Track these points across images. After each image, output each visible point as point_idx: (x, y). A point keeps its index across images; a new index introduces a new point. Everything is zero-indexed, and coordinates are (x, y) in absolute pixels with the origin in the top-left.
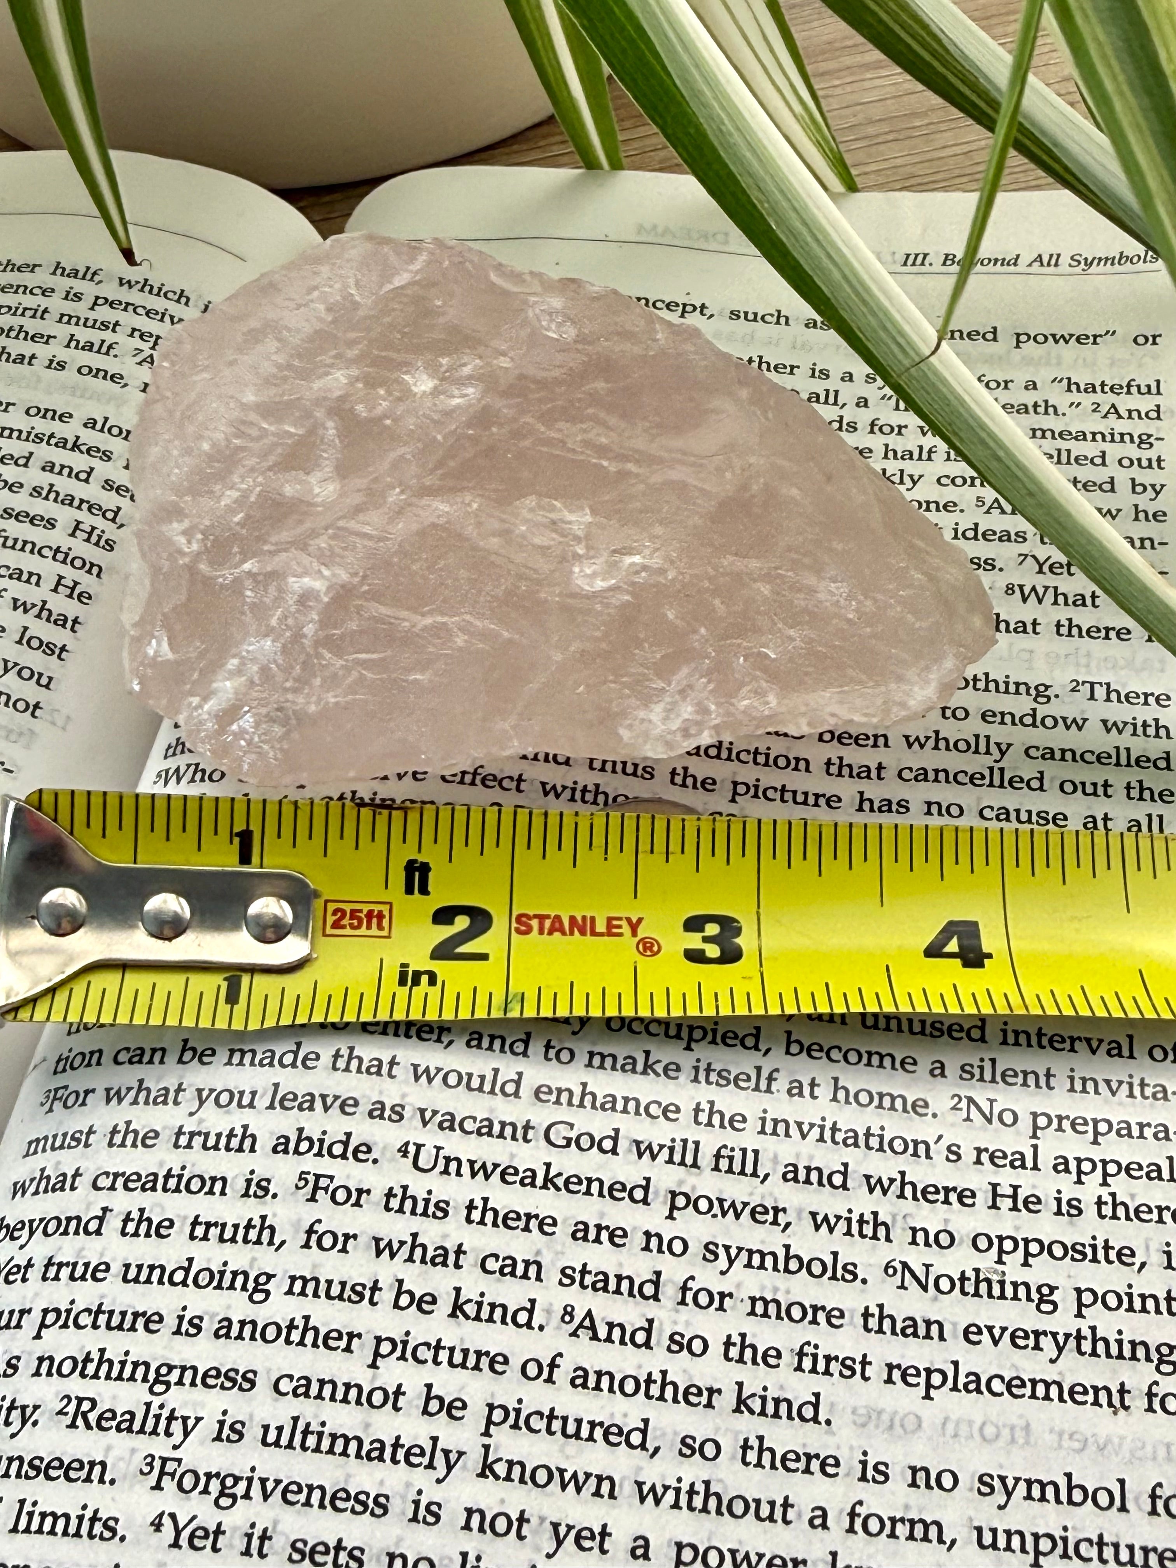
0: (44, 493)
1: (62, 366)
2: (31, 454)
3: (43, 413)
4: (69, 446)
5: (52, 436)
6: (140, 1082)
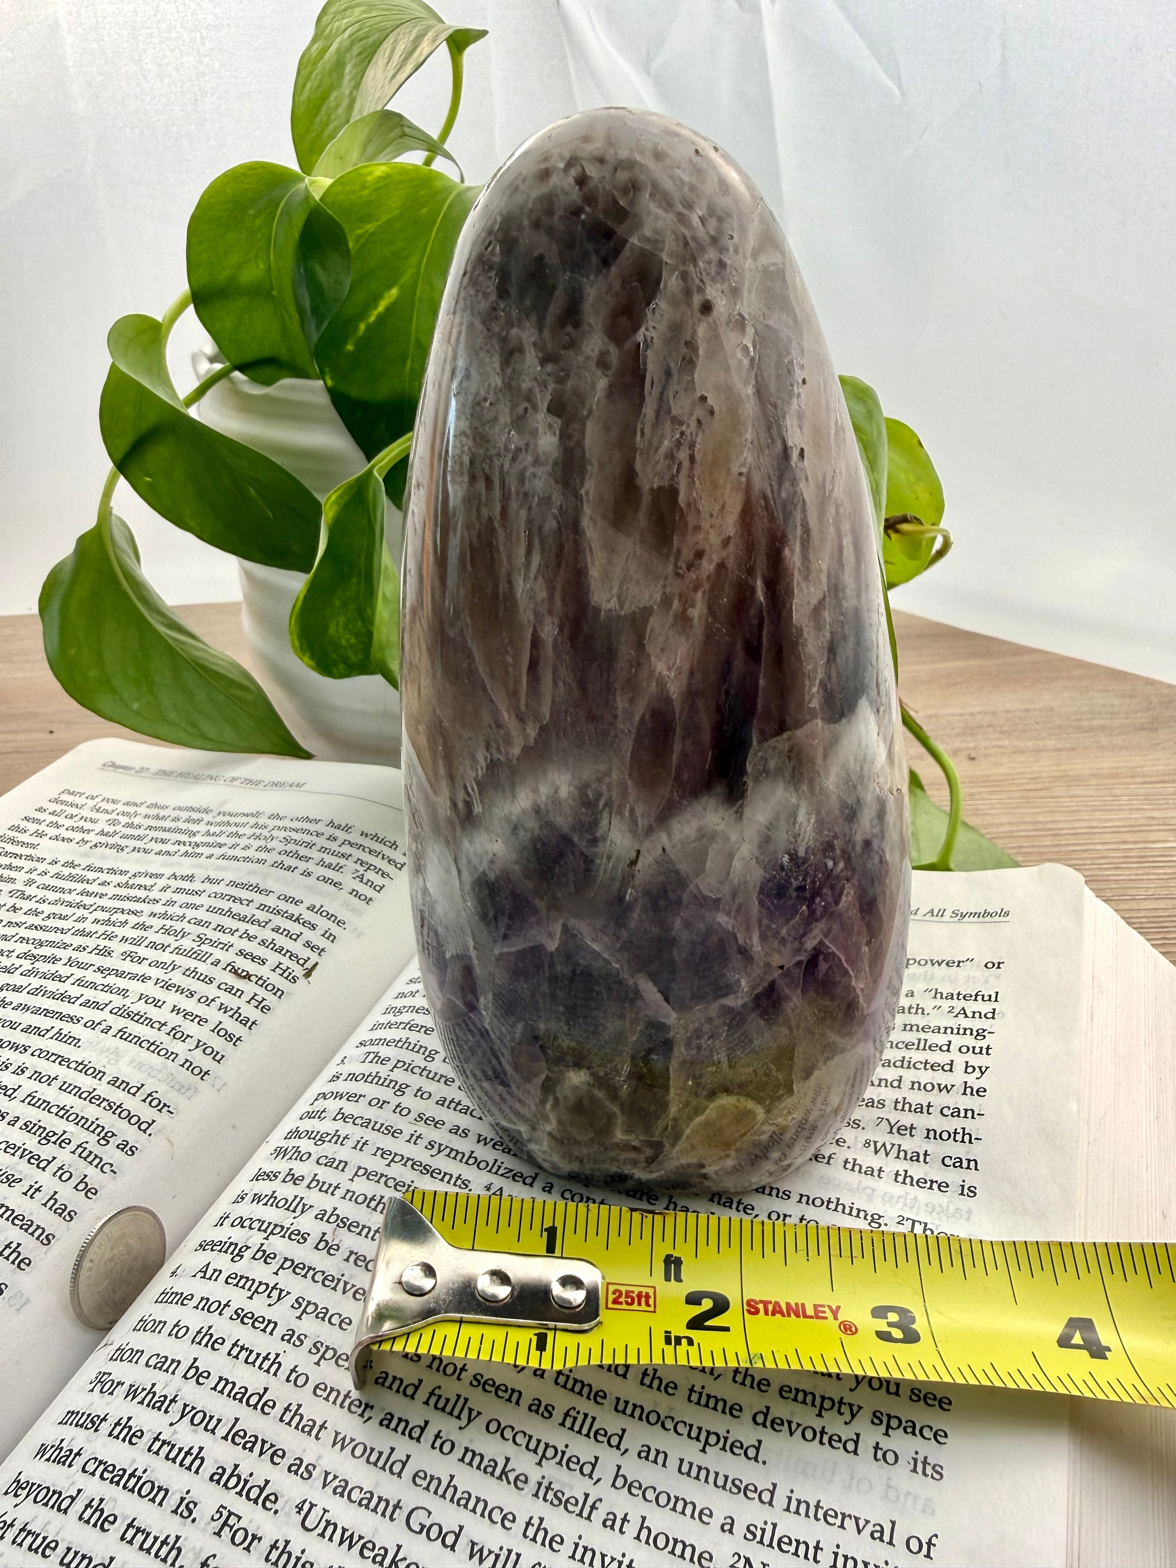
0: (267, 944)
1: (309, 874)
2: (271, 918)
3: (287, 899)
4: (294, 918)
5: (286, 912)
6: (154, 1385)
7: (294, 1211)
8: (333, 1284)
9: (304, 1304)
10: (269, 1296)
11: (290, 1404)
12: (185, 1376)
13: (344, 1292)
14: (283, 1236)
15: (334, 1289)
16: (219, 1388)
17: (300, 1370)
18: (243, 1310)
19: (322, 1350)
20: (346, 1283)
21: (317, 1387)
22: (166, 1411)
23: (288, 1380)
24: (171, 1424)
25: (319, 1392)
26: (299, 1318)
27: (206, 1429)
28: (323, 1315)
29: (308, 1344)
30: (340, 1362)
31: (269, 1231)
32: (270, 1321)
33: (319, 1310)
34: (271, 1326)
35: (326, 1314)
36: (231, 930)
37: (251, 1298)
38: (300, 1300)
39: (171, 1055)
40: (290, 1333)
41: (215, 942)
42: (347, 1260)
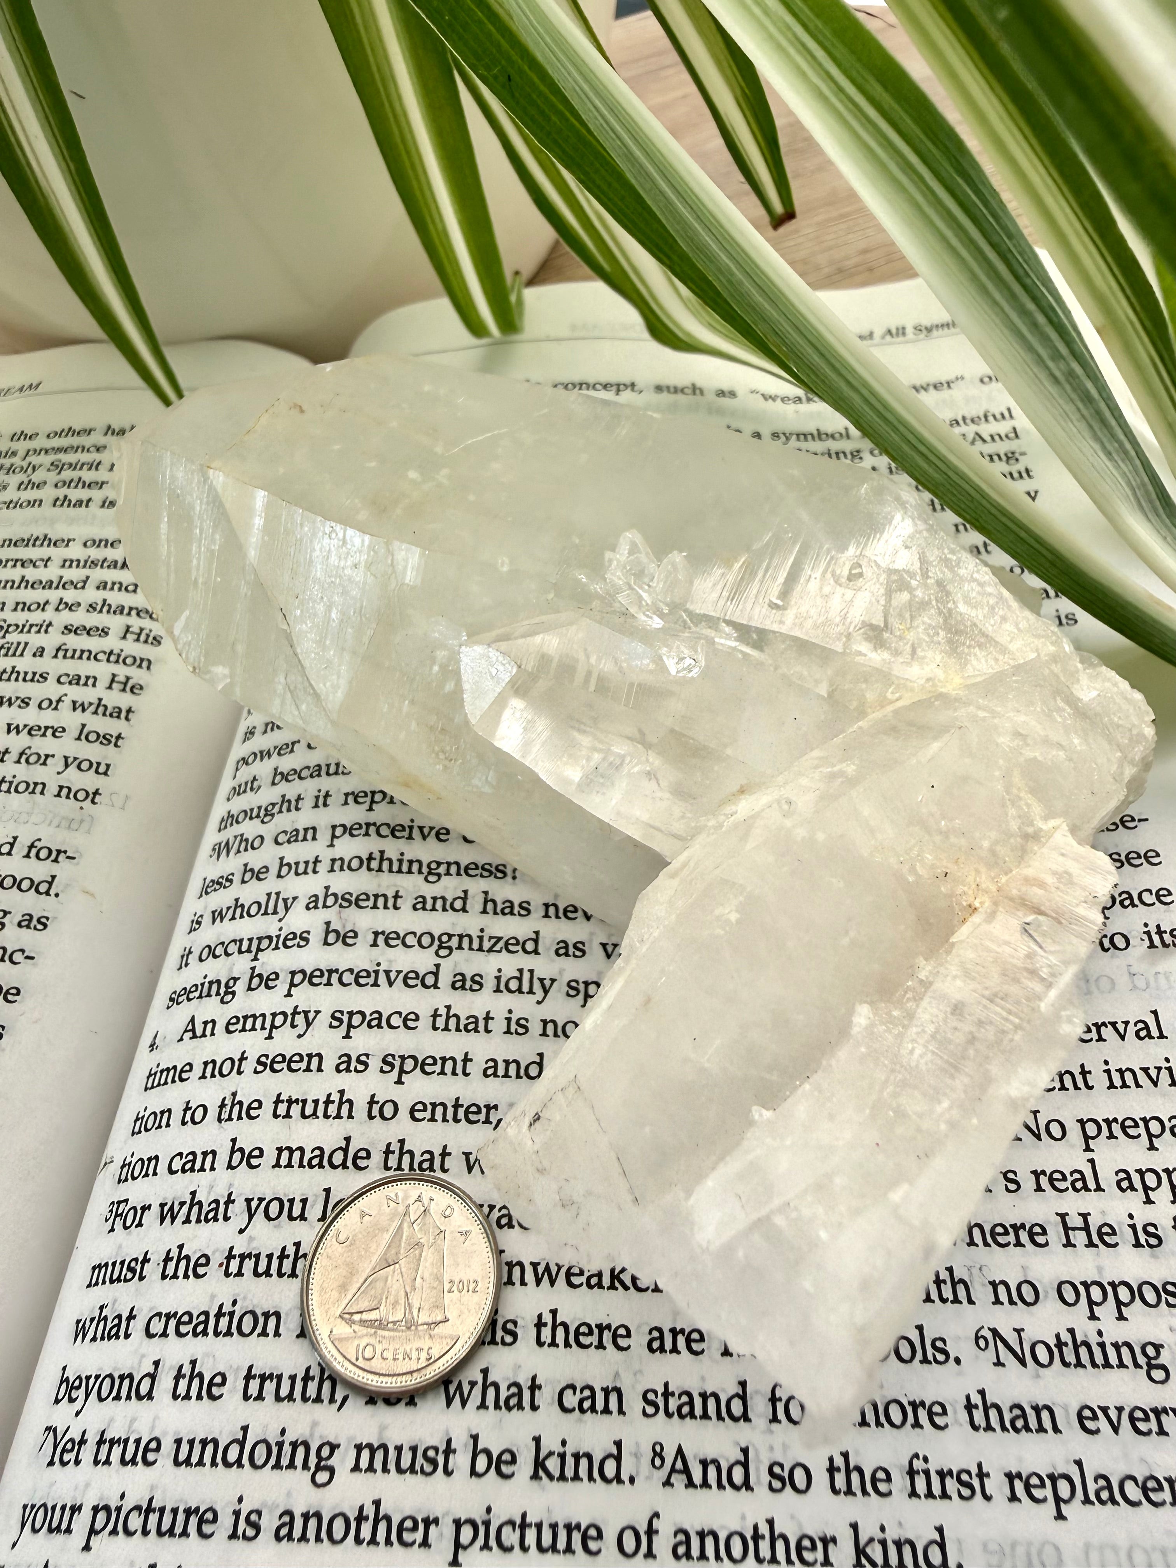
0: (98, 608)
1: (112, 504)
2: (88, 578)
3: (97, 543)
4: (119, 565)
5: (105, 560)
6: (193, 1193)
7: (275, 912)
8: (371, 980)
9: (345, 1018)
10: (293, 1026)
11: (389, 1145)
12: (230, 1167)
13: (391, 984)
14: (277, 948)
15: (376, 984)
16: (284, 1161)
17: (379, 1098)
18: (267, 1056)
19: (397, 1063)
20: (387, 973)
21: (412, 1111)
22: (226, 1218)
23: (371, 1117)
24: (242, 1231)
25: (418, 1115)
26: (347, 1036)
27: (291, 1218)
28: (377, 1021)
29: (375, 1063)
30: (428, 1069)
31: (254, 948)
32: (310, 1056)
33: (368, 1018)
34: (315, 1061)
35: (380, 1019)
36: (39, 605)
37: (270, 1037)
38: (338, 1015)
39: (35, 788)
40: (345, 1059)
41: (24, 626)
42: (375, 944)
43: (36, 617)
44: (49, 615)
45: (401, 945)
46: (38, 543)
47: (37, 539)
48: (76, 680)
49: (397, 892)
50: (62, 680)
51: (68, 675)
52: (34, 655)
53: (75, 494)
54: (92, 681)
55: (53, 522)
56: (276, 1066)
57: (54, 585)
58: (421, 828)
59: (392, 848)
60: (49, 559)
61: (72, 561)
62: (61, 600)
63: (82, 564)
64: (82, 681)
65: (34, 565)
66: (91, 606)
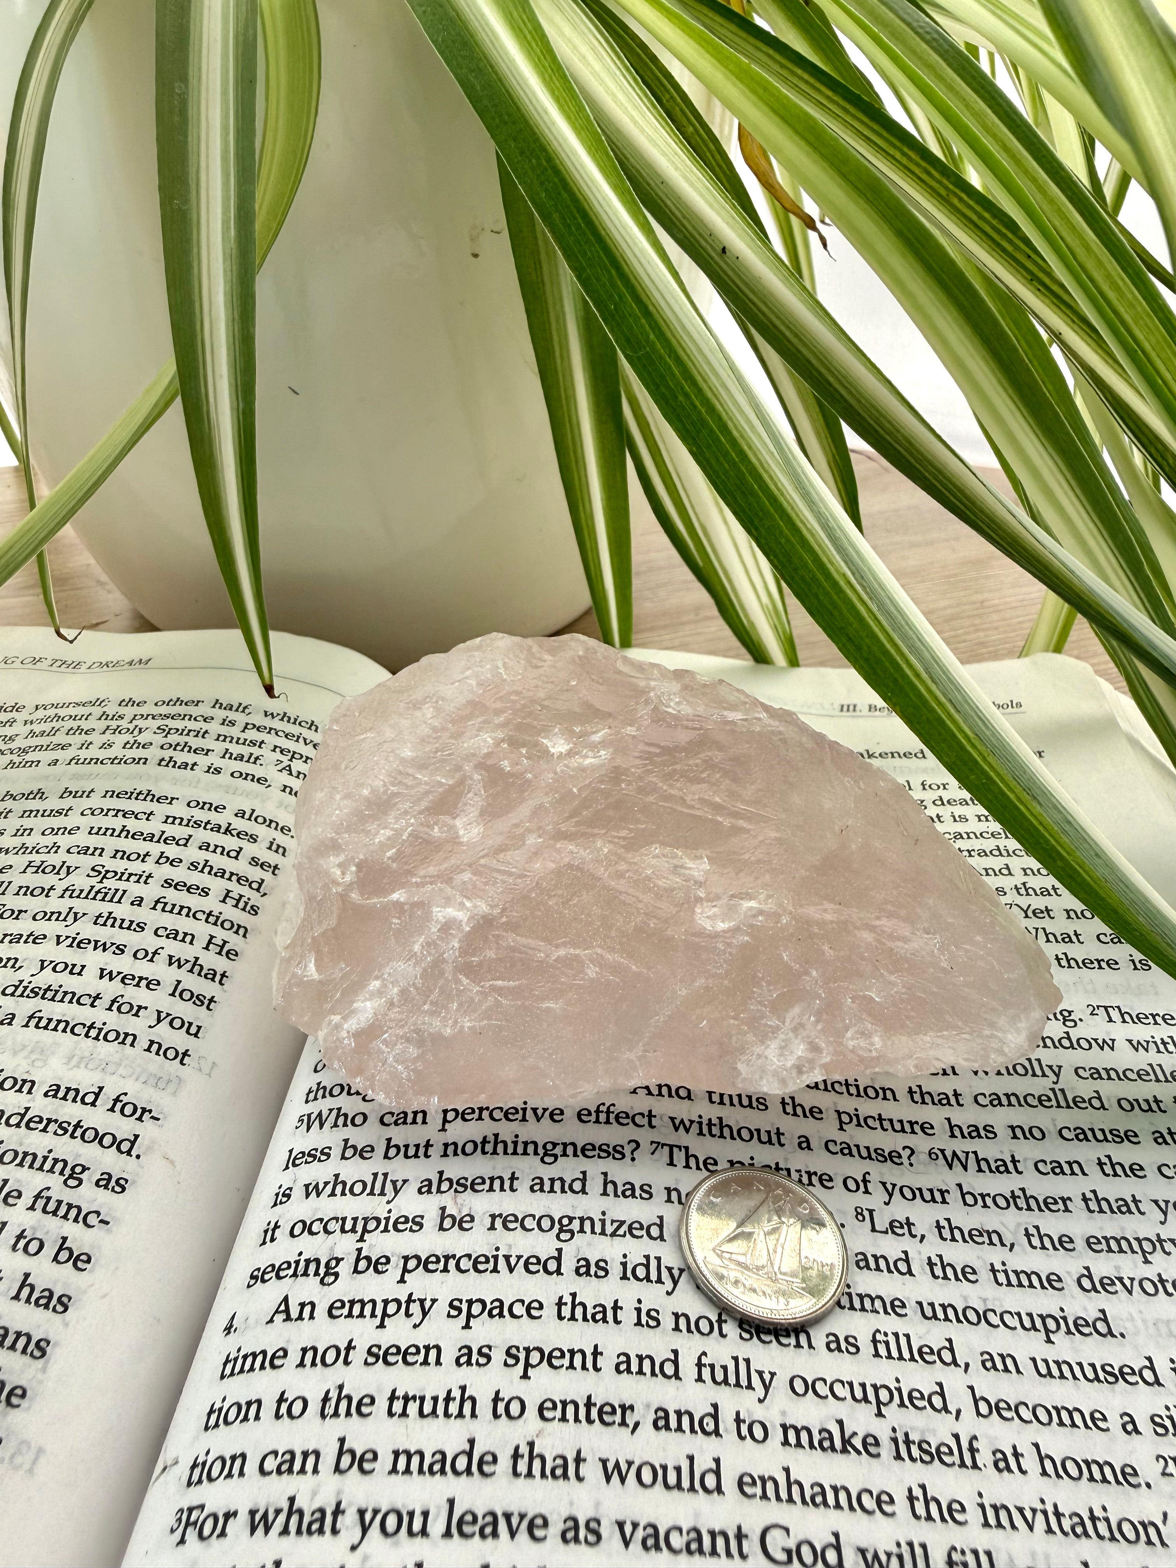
0: (200, 868)
1: (218, 771)
2: (190, 836)
3: (201, 806)
4: (223, 829)
5: (208, 822)
6: (292, 1499)
7: (383, 1194)
8: (490, 1266)
9: (464, 1307)
10: (408, 1315)
11: (517, 1448)
12: (337, 1470)
13: (511, 1270)
14: (386, 1231)
15: (495, 1270)
16: (401, 1466)
17: (505, 1395)
18: (378, 1347)
19: (522, 1356)
20: (507, 1258)
21: (541, 1408)
22: (334, 1532)
23: (496, 1416)
24: (354, 1548)
25: (547, 1414)
27: (411, 1534)
28: (498, 1310)
29: (498, 1356)
30: (556, 1363)
31: (359, 1229)
32: (427, 1348)
33: (489, 1307)
34: (433, 1353)
35: (501, 1307)
36: (139, 855)
37: (382, 1326)
38: (456, 1303)
39: (125, 1038)
40: (465, 1351)
41: (123, 874)
42: (492, 1228)
43: (136, 867)
44: (149, 866)
45: (519, 1228)
46: (141, 797)
47: (140, 793)
48: (174, 935)
49: (513, 1174)
50: (159, 933)
51: (166, 929)
52: (132, 904)
53: (181, 757)
54: (189, 938)
55: (157, 780)
56: (391, 1359)
57: (155, 839)
58: (535, 1110)
59: (506, 1130)
60: (151, 813)
61: (175, 818)
62: (162, 853)
63: (185, 822)
64: (180, 937)
65: (136, 817)
66: (192, 864)
